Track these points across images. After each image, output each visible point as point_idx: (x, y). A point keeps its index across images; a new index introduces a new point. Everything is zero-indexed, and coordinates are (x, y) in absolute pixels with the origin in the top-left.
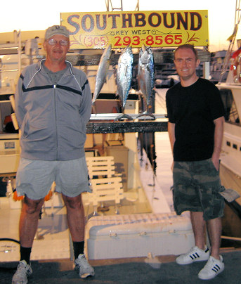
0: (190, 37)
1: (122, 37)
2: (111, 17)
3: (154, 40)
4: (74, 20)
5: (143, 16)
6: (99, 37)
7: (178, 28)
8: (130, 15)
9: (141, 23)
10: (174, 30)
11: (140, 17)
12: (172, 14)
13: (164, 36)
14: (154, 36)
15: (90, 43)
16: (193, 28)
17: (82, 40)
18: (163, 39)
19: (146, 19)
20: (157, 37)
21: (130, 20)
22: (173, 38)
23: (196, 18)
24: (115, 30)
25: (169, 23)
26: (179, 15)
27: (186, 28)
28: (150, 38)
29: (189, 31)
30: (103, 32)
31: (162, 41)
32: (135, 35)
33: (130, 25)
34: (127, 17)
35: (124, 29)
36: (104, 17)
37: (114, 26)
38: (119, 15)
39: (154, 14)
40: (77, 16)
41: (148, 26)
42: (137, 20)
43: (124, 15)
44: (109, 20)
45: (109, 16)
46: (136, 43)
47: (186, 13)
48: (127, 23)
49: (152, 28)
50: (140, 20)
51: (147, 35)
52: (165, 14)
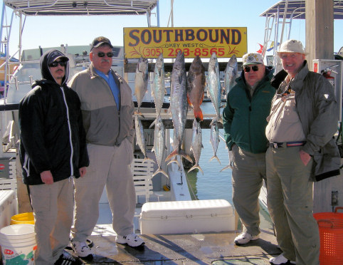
0: (232, 50)
1: (175, 49)
2: (166, 33)
3: (201, 51)
4: (135, 34)
5: (193, 32)
6: (155, 49)
7: (222, 42)
8: (181, 31)
9: (190, 37)
10: (218, 44)
11: (190, 32)
12: (217, 31)
13: (210, 49)
14: (201, 49)
15: (148, 54)
16: (233, 43)
17: (141, 51)
18: (209, 51)
19: (195, 35)
20: (203, 50)
21: (181, 35)
22: (217, 51)
23: (236, 34)
24: (168, 43)
25: (214, 38)
26: (222, 31)
27: (228, 42)
28: (198, 50)
29: (230, 45)
30: (158, 45)
31: (207, 53)
32: (185, 47)
33: (182, 40)
34: (179, 33)
35: (176, 43)
36: (160, 31)
37: (168, 40)
38: (172, 31)
39: (201, 30)
40: (138, 31)
41: (196, 41)
42: (188, 35)
43: (176, 31)
44: (164, 35)
45: (164, 31)
46: (186, 54)
47: (228, 30)
48: (179, 37)
49: (199, 42)
50: (190, 35)
51: (195, 48)
52: (210, 31)
